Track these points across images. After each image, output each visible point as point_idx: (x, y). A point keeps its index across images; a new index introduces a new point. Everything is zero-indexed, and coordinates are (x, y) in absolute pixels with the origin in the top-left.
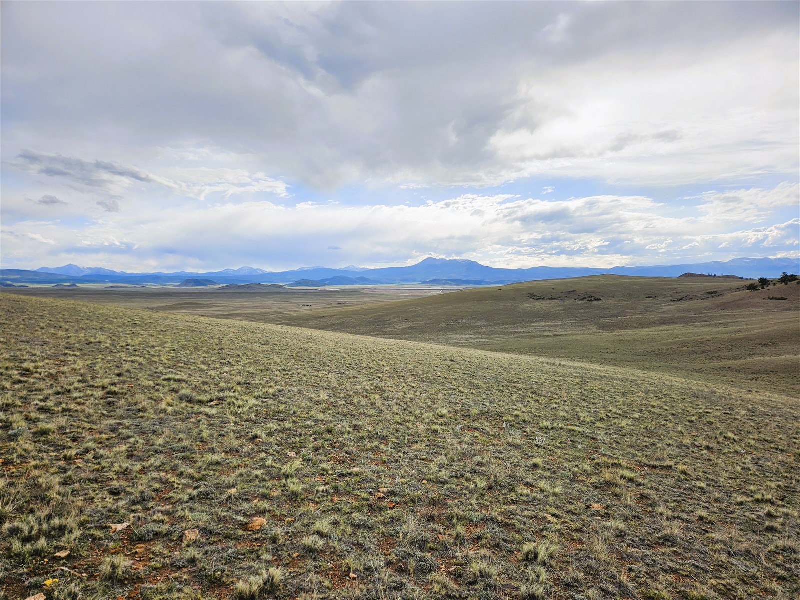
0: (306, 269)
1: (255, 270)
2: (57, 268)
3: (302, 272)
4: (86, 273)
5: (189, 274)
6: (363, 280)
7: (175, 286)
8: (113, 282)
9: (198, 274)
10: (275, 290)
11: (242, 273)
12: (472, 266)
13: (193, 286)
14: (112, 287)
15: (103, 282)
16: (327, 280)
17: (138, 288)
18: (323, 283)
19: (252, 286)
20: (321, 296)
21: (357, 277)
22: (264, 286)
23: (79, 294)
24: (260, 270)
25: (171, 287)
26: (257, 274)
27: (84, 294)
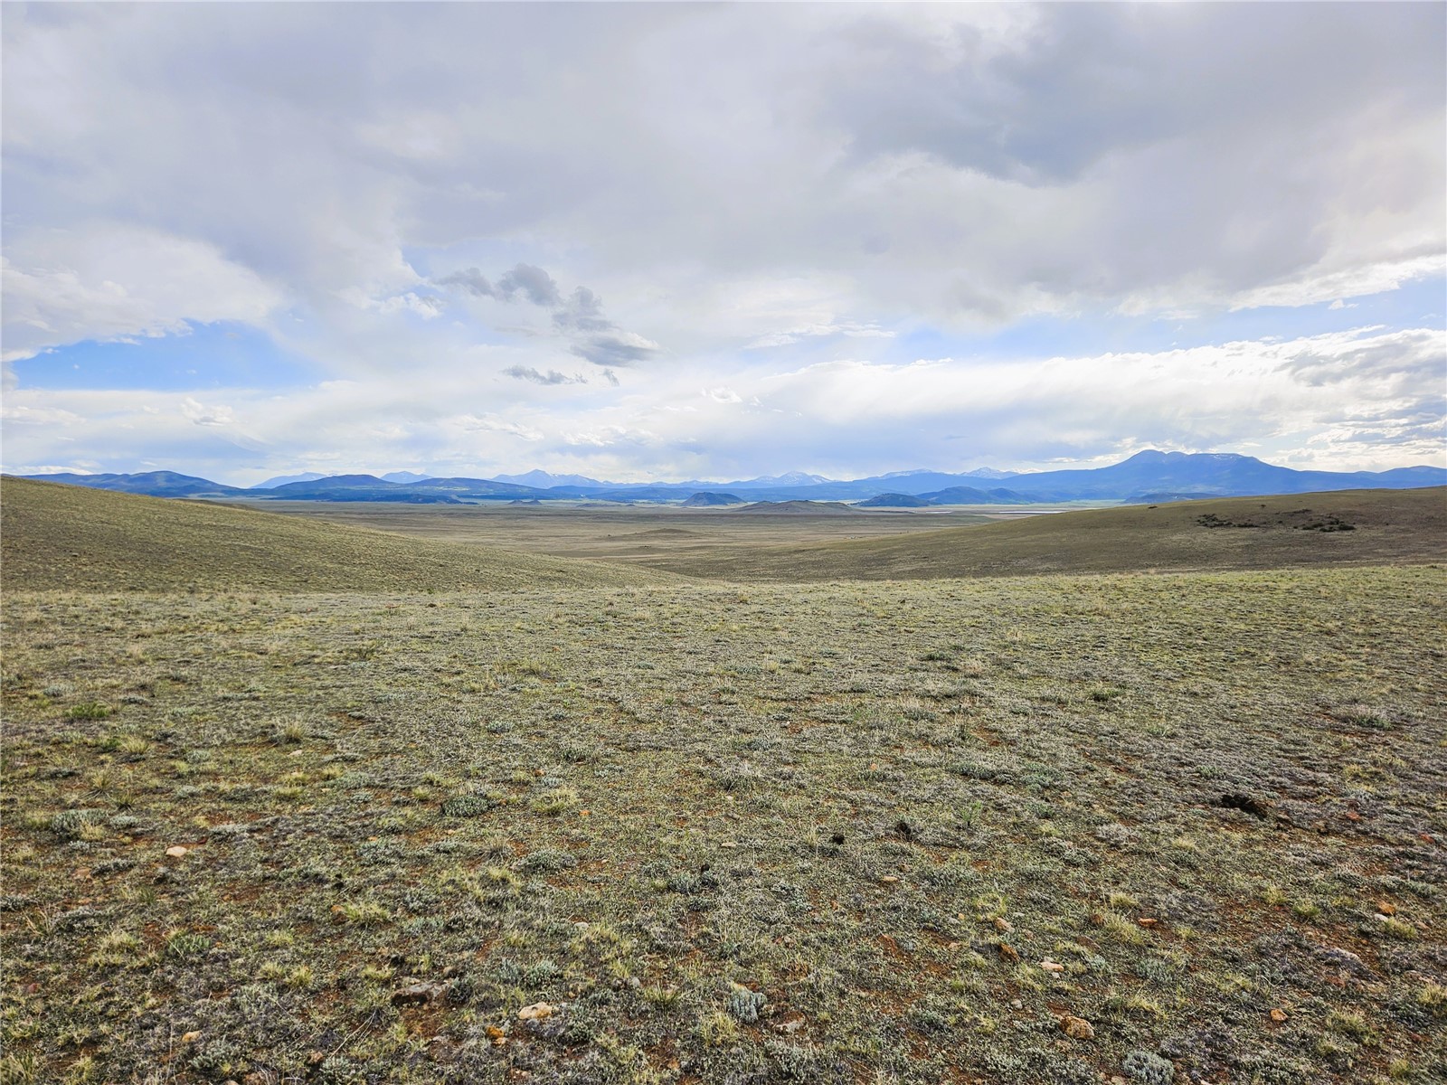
0: (898, 475)
1: (810, 478)
2: (519, 476)
3: (890, 479)
4: (556, 484)
5: (704, 485)
6: (1002, 494)
7: (677, 504)
8: (589, 497)
9: (717, 484)
10: (831, 511)
11: (787, 483)
12: (1247, 467)
13: (704, 505)
14: (587, 505)
15: (576, 497)
16: (934, 494)
17: (624, 508)
18: (924, 500)
19: (794, 504)
20: (905, 522)
21: (993, 488)
22: (814, 505)
23: (533, 515)
24: (818, 477)
25: (673, 506)
26: (813, 484)
27: (540, 515)
